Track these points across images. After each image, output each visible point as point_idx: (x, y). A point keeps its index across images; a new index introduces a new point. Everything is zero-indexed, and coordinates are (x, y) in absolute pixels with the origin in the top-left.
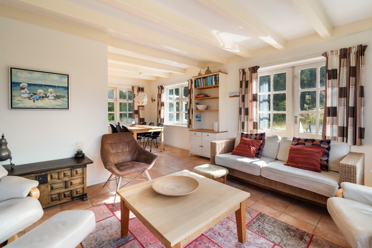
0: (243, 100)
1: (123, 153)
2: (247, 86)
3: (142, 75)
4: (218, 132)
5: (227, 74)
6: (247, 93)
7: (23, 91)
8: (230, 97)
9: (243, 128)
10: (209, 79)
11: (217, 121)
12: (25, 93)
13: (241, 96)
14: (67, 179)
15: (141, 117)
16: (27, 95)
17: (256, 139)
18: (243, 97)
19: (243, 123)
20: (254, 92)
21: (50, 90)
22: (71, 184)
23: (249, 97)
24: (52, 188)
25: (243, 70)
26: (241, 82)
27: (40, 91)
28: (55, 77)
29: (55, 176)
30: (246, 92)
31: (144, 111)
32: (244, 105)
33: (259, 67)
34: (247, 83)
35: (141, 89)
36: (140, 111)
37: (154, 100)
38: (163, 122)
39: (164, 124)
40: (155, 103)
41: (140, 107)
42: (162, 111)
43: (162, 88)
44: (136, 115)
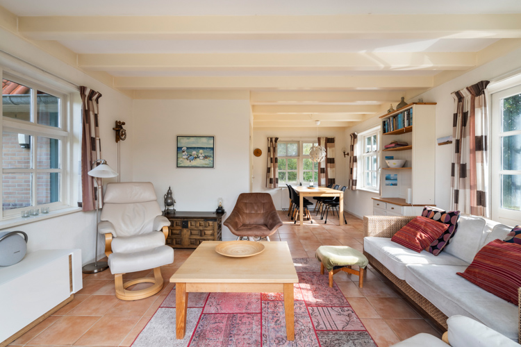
0: (458, 150)
1: (257, 214)
2: (464, 123)
3: (319, 123)
4: (410, 205)
5: (435, 104)
6: (465, 137)
7: (184, 154)
8: (440, 144)
9: (457, 201)
10: (400, 118)
11: (410, 186)
12: (185, 155)
13: (454, 142)
14: (201, 228)
15: (329, 177)
16: (185, 157)
17: (439, 220)
18: (458, 143)
19: (457, 192)
20: (478, 133)
21: (201, 151)
22: (205, 234)
23: (468, 143)
24: (191, 234)
25: (458, 94)
26: (455, 116)
27: (194, 152)
28: (204, 140)
29: (193, 223)
30: (463, 134)
31: (334, 169)
32: (459, 158)
33: (487, 82)
34: (465, 116)
35: (330, 141)
36: (329, 169)
37: (348, 154)
38: (356, 185)
39: (357, 188)
40: (348, 158)
41: (329, 165)
42: (354, 169)
43: (354, 137)
44: (323, 175)
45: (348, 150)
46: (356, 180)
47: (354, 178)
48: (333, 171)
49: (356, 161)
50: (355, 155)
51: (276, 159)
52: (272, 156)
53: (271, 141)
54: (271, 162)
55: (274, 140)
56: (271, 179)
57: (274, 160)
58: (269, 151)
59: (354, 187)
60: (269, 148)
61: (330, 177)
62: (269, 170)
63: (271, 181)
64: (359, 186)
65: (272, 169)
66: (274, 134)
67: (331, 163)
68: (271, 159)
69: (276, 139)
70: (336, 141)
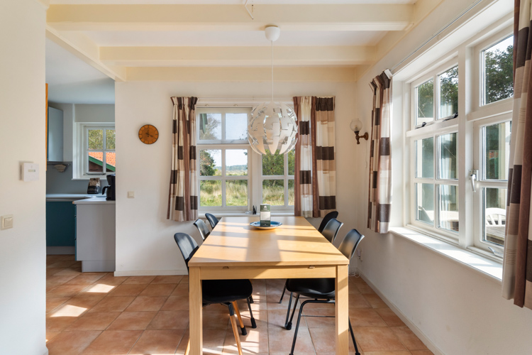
31: (333, 173)
35: (323, 105)
36: (320, 173)
37: (366, 136)
38: (387, 220)
39: (390, 229)
40: (365, 144)
41: (320, 162)
42: (383, 175)
43: (383, 83)
44: (306, 188)
45: (367, 127)
46: (388, 207)
47: (382, 201)
48: (331, 178)
49: (388, 152)
50: (383, 135)
51: (193, 149)
52: (182, 144)
53: (180, 106)
54: (180, 157)
55: (186, 102)
56: (178, 199)
57: (187, 153)
58: (175, 129)
59: (383, 224)
60: (175, 121)
61: (322, 193)
62: (174, 176)
63: (179, 204)
64: (395, 225)
65: (182, 174)
66: (187, 91)
67: (324, 159)
68: (180, 148)
69: (193, 101)
70: (338, 105)
